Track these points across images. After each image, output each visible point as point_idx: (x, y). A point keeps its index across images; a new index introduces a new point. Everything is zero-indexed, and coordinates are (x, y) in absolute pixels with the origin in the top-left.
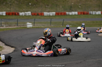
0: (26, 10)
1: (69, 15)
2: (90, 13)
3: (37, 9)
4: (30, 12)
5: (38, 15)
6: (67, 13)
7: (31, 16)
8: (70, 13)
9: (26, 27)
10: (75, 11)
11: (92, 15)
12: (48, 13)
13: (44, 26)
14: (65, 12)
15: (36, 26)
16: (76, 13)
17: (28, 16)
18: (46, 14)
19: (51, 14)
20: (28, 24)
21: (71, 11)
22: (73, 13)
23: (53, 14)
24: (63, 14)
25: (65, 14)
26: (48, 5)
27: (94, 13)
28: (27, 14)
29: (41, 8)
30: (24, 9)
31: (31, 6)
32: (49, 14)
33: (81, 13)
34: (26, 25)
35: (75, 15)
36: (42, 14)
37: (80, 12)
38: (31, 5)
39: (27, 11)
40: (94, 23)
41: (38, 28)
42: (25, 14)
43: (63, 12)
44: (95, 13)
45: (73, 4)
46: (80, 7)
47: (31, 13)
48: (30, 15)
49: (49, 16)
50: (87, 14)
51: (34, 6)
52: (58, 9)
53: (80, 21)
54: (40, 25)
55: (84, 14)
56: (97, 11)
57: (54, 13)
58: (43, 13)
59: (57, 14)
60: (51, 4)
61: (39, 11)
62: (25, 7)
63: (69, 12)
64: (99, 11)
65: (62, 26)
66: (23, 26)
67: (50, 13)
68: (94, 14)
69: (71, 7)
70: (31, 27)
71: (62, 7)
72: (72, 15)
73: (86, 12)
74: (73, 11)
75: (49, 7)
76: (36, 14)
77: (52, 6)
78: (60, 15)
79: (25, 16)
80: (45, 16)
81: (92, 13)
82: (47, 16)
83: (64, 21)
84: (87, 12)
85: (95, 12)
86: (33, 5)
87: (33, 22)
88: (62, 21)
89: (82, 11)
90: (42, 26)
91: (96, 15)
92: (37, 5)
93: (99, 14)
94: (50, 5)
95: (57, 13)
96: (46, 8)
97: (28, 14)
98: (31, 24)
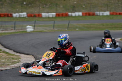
0: (20, 10)
1: (71, 16)
2: (97, 14)
3: (33, 9)
4: (25, 13)
5: (35, 16)
6: (70, 14)
7: (27, 18)
8: (73, 14)
9: (26, 31)
10: (79, 12)
11: (99, 16)
12: (47, 14)
13: (46, 30)
14: (67, 13)
15: (36, 29)
16: (80, 14)
17: (23, 17)
18: (44, 15)
19: (51, 15)
20: (28, 27)
21: (74, 11)
22: (77, 14)
23: (52, 15)
24: (65, 15)
25: (67, 15)
26: (46, 5)
27: (101, 13)
28: (21, 15)
29: (39, 8)
30: (18, 10)
31: (25, 6)
32: (49, 16)
33: (86, 14)
34: (26, 29)
35: (79, 16)
36: (39, 16)
37: (85, 12)
38: (26, 4)
39: (22, 12)
40: (104, 25)
41: (41, 32)
42: (20, 15)
43: (64, 12)
44: (103, 14)
45: (75, 3)
46: (84, 6)
47: (27, 14)
48: (25, 17)
49: (49, 18)
50: (93, 15)
51: (30, 5)
52: (58, 9)
53: (87, 24)
54: (41, 29)
55: (89, 14)
56: (105, 11)
57: (54, 14)
58: (40, 14)
59: (58, 15)
60: (50, 3)
61: (36, 12)
62: (18, 7)
63: (71, 13)
64: (107, 11)
65: (68, 29)
66: (22, 29)
67: (49, 14)
68: (101, 15)
69: (74, 7)
70: (32, 31)
71: (63, 7)
72: (75, 17)
73: (91, 12)
74: (77, 12)
75: (47, 7)
76: (33, 16)
77: (50, 6)
78: (60, 16)
79: (19, 17)
80: (44, 18)
81: (99, 14)
82: (46, 18)
83: (70, 24)
84: (93, 13)
85: (103, 12)
86: (28, 5)
87: (34, 25)
88: (68, 24)
89: (87, 11)
90: (44, 30)
91: (103, 16)
92: (33, 5)
93: (107, 16)
94: (49, 5)
95: (58, 13)
96: (43, 8)
97: (24, 15)
98: (32, 27)
